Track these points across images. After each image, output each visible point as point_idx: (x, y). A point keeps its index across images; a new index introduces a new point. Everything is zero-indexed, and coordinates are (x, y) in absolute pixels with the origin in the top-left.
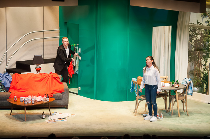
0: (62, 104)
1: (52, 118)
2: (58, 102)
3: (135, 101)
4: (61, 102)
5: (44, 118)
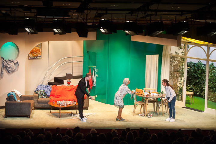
3: (134, 105)
5: (72, 116)
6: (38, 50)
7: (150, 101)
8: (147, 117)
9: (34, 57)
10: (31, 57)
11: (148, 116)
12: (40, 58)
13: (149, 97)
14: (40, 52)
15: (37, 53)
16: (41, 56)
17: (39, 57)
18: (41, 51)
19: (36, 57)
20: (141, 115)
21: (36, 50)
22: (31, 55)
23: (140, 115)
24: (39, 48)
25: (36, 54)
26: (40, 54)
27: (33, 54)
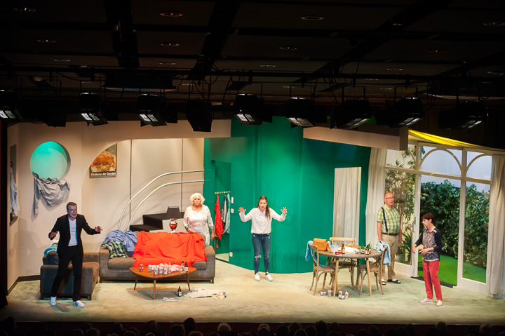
0: (205, 276)
1: (192, 295)
2: (200, 273)
3: (312, 273)
4: (205, 274)
5: (180, 295)
6: (109, 158)
7: (344, 265)
8: (337, 298)
9: (102, 173)
10: (94, 173)
11: (340, 296)
12: (113, 174)
13: (341, 255)
14: (113, 162)
15: (107, 163)
17: (111, 172)
18: (115, 160)
19: (106, 172)
20: (325, 293)
21: (106, 159)
22: (94, 169)
23: (322, 293)
24: (112, 154)
25: (104, 167)
26: (113, 166)
27: (100, 167)
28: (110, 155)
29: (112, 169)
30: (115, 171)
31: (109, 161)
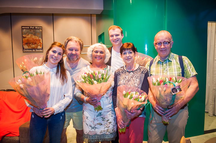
6: (37, 40)
9: (32, 49)
10: (26, 49)
12: (40, 50)
14: (40, 43)
16: (42, 48)
17: (39, 49)
18: (41, 41)
19: (35, 49)
21: (34, 40)
22: (26, 47)
24: (39, 37)
25: (33, 46)
26: (40, 45)
27: (30, 46)
28: (37, 38)
29: (39, 47)
30: (42, 49)
31: (37, 42)
